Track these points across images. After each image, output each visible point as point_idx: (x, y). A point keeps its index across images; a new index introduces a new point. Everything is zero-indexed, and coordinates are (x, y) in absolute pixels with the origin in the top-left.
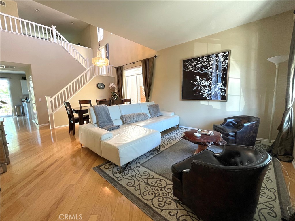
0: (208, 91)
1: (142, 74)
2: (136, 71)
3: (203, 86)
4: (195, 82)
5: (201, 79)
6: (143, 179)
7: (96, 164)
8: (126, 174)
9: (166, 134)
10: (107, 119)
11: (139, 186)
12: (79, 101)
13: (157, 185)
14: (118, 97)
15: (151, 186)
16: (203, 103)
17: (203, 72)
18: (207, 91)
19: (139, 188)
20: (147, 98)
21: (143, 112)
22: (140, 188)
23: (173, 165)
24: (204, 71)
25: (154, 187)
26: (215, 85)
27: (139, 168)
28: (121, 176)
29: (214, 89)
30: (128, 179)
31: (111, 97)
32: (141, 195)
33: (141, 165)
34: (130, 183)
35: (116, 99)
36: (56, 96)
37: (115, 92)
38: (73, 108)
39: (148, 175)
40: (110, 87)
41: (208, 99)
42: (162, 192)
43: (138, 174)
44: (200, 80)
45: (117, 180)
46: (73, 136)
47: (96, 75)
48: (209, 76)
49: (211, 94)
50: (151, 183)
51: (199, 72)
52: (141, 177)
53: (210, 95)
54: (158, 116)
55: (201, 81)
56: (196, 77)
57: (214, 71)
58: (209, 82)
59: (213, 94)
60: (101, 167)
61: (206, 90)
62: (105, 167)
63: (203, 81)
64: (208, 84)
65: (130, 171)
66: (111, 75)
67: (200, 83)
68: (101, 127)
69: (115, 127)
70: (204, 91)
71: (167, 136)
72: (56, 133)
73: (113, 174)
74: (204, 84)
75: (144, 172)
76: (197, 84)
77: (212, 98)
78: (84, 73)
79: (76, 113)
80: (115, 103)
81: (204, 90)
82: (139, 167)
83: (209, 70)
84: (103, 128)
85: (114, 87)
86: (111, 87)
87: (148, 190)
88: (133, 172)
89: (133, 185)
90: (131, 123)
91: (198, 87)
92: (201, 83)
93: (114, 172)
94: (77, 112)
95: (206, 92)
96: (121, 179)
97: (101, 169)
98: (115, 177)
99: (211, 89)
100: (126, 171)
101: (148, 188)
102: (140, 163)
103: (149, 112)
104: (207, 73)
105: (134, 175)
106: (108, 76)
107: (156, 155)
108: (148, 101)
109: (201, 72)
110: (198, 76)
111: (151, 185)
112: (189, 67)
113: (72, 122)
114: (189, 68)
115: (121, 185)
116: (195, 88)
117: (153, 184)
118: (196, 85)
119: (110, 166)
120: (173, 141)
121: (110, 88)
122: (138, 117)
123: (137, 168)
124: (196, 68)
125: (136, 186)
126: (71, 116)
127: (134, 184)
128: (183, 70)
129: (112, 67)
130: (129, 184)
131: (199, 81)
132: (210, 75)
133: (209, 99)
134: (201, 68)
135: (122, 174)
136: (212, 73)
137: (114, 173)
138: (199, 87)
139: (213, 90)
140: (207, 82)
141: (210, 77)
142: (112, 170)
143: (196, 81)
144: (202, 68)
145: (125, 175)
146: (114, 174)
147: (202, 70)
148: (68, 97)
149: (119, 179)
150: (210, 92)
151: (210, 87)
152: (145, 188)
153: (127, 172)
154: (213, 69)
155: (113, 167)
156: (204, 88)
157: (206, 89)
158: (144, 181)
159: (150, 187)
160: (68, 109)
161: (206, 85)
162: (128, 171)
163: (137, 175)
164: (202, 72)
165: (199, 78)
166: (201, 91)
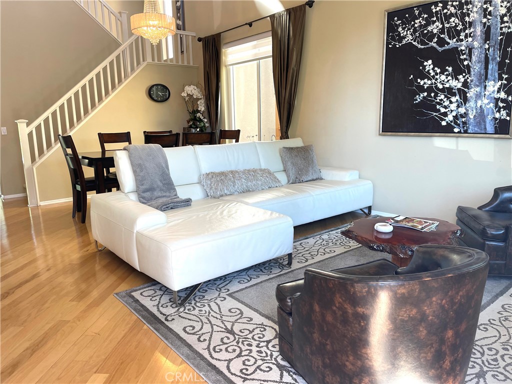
0: (458, 107)
1: (272, 58)
2: (255, 47)
3: (443, 90)
4: (419, 80)
5: (438, 71)
6: (224, 322)
7: (123, 287)
8: (188, 310)
9: (325, 231)
10: (161, 181)
11: (210, 334)
12: (100, 135)
13: (254, 336)
14: (207, 125)
15: (237, 337)
16: (440, 142)
17: (447, 47)
18: (453, 107)
19: (208, 339)
20: (285, 128)
21: (263, 167)
22: (210, 338)
23: (279, 285)
24: (448, 43)
25: (244, 340)
26: (478, 89)
27: (222, 301)
28: (174, 313)
29: (476, 102)
30: (189, 319)
31: (186, 126)
32: (209, 351)
33: (230, 295)
34: (191, 326)
35: (201, 130)
36: (40, 120)
37: (199, 111)
38: (81, 151)
39: (240, 315)
40: (186, 95)
41: (456, 130)
42: (258, 349)
43: (215, 312)
44: (437, 74)
45: (163, 320)
46: (82, 224)
47: (145, 63)
48: (462, 61)
49: (465, 115)
50: (241, 331)
51: (432, 47)
52: (222, 318)
53: (463, 119)
54: (309, 179)
55: (438, 77)
56: (425, 63)
57: (476, 44)
58: (462, 80)
59: (472, 117)
60: (133, 294)
61: (451, 102)
62: (143, 294)
63: (443, 77)
64: (459, 85)
65: (198, 304)
66: (188, 62)
67: (433, 81)
68: (144, 201)
69: (177, 202)
70: (445, 107)
71: (325, 236)
72: (41, 216)
73: (158, 308)
74: (447, 85)
75: (231, 309)
76: (426, 86)
77: (468, 128)
78: (113, 57)
79: (90, 165)
80: (189, 141)
81: (447, 103)
82: (223, 299)
83: (462, 40)
84: (150, 203)
85: (195, 97)
86: (188, 95)
87: (226, 344)
88: (207, 308)
89: (198, 331)
90: (226, 195)
91: (429, 95)
92: (439, 81)
93: (160, 305)
94: (92, 162)
95: (451, 108)
96: (173, 319)
97: (133, 297)
98: (161, 313)
99: (465, 100)
100: (191, 303)
101: (228, 338)
102: (228, 290)
103: (282, 168)
104: (455, 51)
105: (206, 313)
106: (180, 63)
107: (274, 277)
108: (287, 138)
109: (440, 49)
110: (430, 62)
111: (239, 335)
112: (405, 33)
113: (78, 188)
114: (404, 37)
115: (170, 330)
116: (419, 98)
117: (243, 332)
118: (421, 89)
119: (156, 292)
120: (334, 249)
121: (184, 98)
122: (247, 179)
123: (218, 301)
124: (424, 35)
125: (203, 334)
126: (76, 174)
127: (200, 330)
128: (388, 44)
129: (190, 37)
130: (187, 329)
131: (433, 77)
132: (465, 56)
133: (460, 132)
134: (439, 37)
135: (178, 310)
136: (470, 50)
137: (162, 306)
138: (433, 95)
139: (471, 104)
140: (457, 79)
141: (466, 63)
142: (158, 300)
143: (425, 75)
144: (442, 36)
145: (186, 313)
146: (161, 309)
147: (442, 42)
148: (72, 125)
149: (169, 318)
150: (462, 110)
151: (465, 93)
152: (222, 339)
153: (192, 306)
154: (474, 37)
155: (162, 295)
156: (446, 96)
157: (453, 99)
158: (225, 326)
159: (235, 338)
160: (70, 154)
161: (452, 89)
162: (195, 304)
163: (212, 313)
164: (444, 48)
165: (432, 66)
166: (438, 107)
